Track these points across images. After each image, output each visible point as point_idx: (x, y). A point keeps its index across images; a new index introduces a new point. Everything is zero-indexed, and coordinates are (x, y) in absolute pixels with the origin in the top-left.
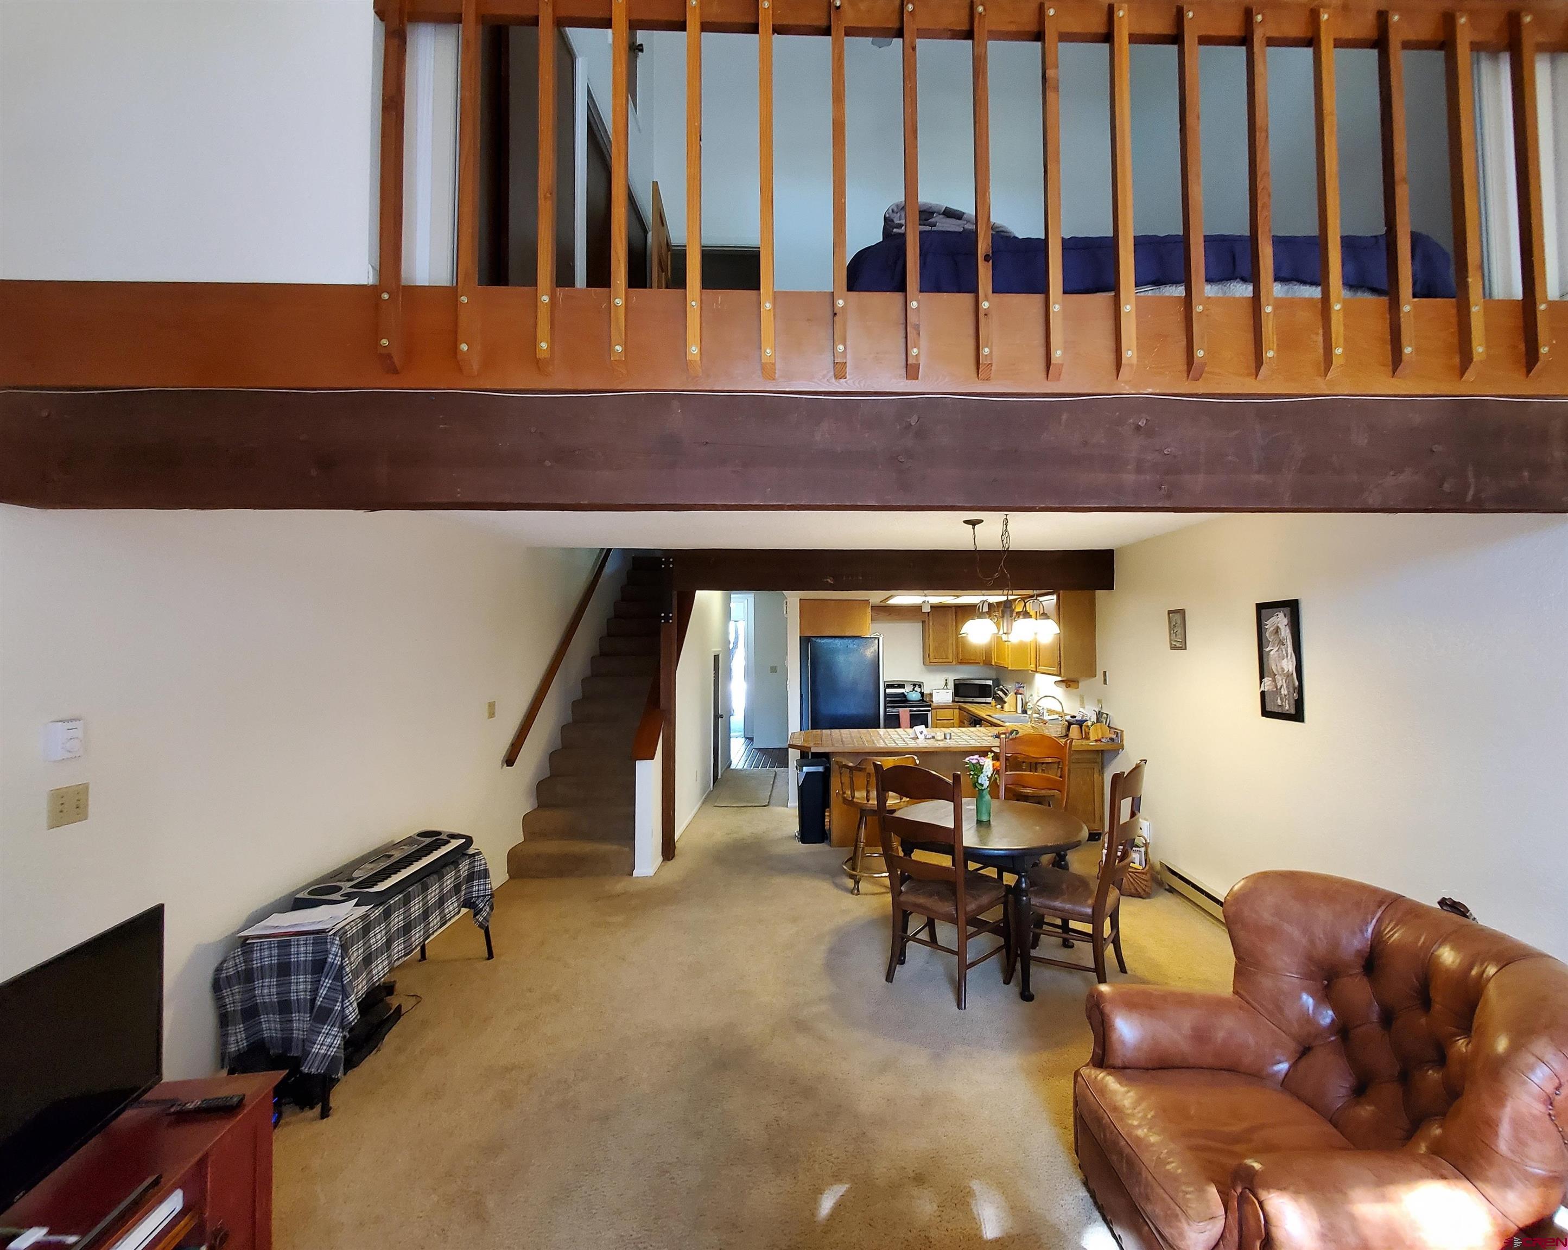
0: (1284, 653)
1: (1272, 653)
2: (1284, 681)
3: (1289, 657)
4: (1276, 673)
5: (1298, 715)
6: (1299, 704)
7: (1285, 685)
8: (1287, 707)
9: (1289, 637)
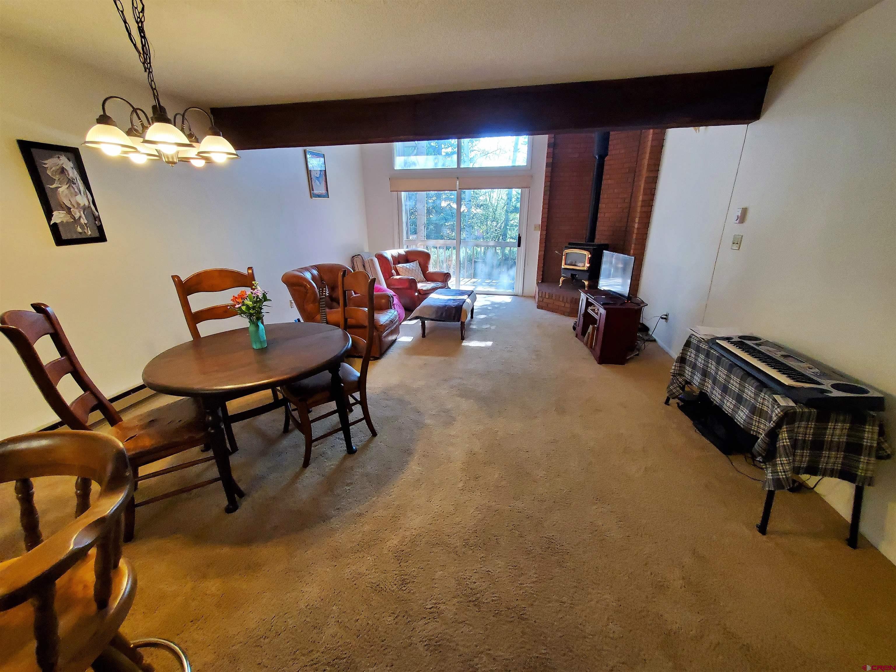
0: (76, 190)
1: (60, 190)
2: (82, 212)
3: (82, 194)
4: (70, 206)
5: (101, 238)
6: (100, 229)
7: (83, 216)
8: (90, 233)
9: (78, 178)
